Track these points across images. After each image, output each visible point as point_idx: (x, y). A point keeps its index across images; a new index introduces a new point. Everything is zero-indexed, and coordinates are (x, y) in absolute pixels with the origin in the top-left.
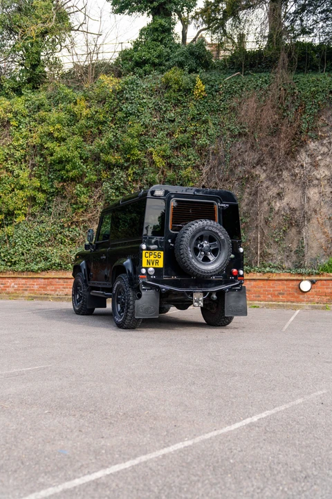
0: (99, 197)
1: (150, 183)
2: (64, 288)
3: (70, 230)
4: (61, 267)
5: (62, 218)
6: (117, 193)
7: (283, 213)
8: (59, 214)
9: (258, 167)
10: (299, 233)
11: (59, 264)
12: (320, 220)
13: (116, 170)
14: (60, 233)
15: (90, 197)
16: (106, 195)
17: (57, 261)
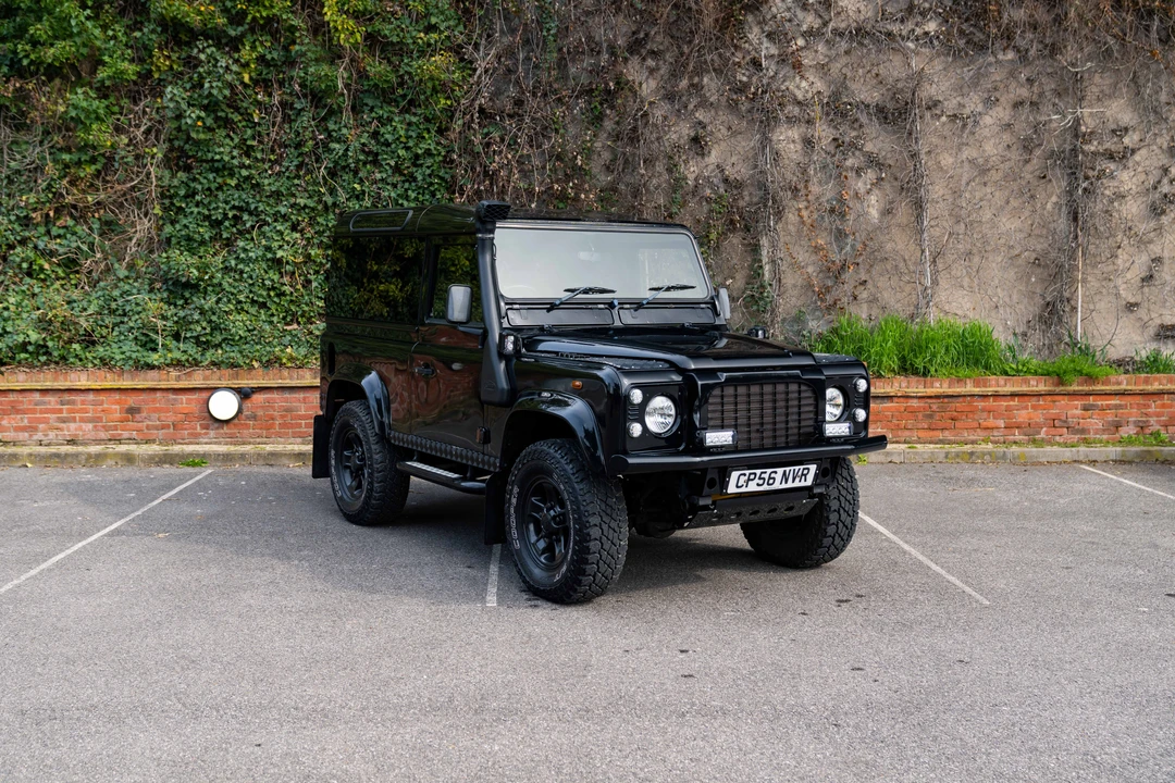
0: (147, 132)
1: (314, 95)
2: (63, 421)
3: (54, 231)
4: (48, 353)
5: (22, 192)
6: (209, 122)
7: (708, 192)
8: (11, 181)
9: (635, 61)
10: (755, 249)
11: (39, 346)
12: (805, 213)
13: (204, 51)
14: (23, 242)
15: (118, 130)
16: (170, 125)
17: (34, 336)
